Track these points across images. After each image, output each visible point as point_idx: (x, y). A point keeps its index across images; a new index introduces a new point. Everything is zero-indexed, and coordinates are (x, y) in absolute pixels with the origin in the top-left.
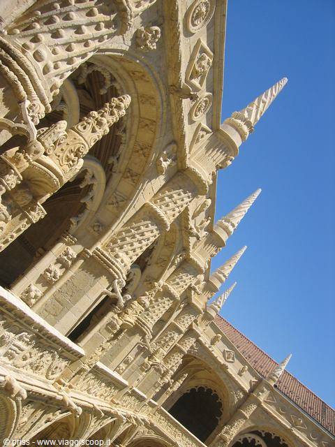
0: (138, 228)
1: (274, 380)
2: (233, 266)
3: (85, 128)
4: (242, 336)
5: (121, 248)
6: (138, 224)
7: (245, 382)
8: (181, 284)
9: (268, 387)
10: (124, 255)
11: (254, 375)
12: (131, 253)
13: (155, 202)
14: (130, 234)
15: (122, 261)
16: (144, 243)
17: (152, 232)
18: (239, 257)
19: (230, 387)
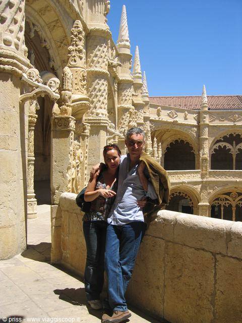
0: (95, 89)
1: (206, 107)
2: (139, 63)
3: (75, 61)
4: (166, 98)
5: (95, 108)
6: (93, 87)
7: (192, 120)
8: (127, 98)
9: (205, 113)
10: (100, 109)
11: (193, 113)
12: (103, 106)
13: (90, 66)
14: (93, 96)
15: (103, 114)
16: (104, 94)
17: (103, 84)
18: (138, 56)
19: (186, 130)
